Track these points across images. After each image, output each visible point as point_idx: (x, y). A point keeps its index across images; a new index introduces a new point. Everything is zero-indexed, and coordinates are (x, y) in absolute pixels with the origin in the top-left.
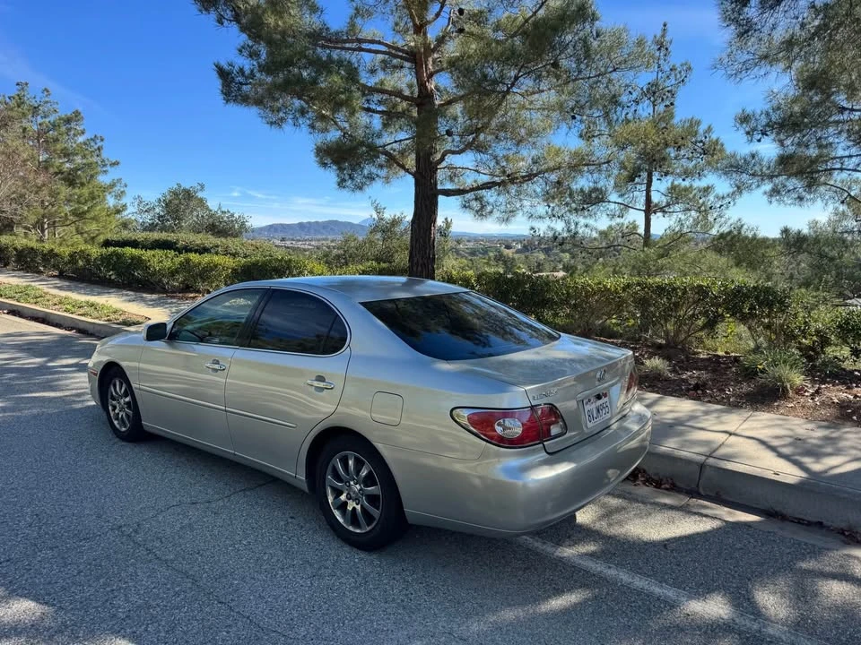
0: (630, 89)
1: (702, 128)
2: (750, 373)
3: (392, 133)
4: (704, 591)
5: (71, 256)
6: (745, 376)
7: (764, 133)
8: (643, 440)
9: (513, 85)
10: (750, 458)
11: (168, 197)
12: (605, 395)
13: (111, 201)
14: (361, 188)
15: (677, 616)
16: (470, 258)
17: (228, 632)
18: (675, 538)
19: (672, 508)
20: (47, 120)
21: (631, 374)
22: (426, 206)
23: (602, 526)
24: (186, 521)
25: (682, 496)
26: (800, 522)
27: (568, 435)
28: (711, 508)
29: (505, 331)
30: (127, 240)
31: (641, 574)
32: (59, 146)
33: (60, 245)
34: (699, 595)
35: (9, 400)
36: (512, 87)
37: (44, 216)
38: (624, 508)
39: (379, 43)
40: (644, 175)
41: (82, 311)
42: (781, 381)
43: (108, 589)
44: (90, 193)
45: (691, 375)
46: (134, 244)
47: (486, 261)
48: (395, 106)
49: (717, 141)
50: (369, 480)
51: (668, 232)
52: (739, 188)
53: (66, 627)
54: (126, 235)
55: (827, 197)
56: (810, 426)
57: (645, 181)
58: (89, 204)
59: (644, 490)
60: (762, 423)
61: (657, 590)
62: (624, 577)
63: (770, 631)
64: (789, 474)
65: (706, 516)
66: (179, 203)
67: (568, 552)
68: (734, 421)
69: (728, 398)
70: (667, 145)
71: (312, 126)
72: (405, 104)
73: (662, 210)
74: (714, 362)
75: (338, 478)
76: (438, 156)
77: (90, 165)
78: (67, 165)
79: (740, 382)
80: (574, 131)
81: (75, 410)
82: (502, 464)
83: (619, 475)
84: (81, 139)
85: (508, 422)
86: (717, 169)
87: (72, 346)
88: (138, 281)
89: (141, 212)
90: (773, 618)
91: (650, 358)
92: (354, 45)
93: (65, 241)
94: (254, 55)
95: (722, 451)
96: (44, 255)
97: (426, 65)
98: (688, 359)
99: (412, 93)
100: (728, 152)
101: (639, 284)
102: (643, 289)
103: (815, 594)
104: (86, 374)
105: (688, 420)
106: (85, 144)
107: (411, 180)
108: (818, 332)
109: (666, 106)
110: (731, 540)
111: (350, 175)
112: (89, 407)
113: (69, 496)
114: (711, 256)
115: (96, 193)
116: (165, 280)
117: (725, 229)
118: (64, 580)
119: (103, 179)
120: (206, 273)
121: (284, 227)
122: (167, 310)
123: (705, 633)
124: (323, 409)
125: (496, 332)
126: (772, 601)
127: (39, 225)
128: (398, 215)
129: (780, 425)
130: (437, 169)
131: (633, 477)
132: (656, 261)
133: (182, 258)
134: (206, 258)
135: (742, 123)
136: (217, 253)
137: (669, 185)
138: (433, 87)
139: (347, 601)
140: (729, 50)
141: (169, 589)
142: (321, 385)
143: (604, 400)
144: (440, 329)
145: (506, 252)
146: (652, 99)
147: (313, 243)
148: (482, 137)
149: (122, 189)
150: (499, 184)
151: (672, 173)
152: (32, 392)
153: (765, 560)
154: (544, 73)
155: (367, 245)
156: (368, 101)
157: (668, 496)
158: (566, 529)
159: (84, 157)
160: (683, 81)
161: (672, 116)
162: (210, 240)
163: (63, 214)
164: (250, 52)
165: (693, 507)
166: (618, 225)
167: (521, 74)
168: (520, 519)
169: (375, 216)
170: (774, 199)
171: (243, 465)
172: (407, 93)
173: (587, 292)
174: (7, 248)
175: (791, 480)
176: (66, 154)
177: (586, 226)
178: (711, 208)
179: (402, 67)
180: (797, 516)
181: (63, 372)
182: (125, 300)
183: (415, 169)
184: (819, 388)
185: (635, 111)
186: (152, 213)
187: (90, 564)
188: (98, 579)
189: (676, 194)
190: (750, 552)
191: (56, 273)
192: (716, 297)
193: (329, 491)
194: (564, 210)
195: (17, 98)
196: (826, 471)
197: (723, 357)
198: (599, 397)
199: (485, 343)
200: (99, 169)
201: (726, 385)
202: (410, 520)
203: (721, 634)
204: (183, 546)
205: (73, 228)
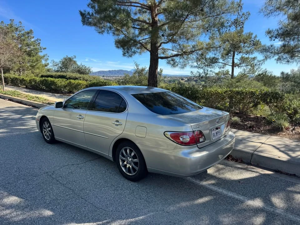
0: (228, 22)
1: (253, 36)
2: (269, 123)
3: (142, 36)
4: (253, 197)
5: (30, 80)
6: (268, 123)
7: (276, 38)
8: (232, 145)
9: (186, 18)
10: (270, 152)
11: (63, 60)
12: (219, 128)
13: (43, 62)
14: (131, 56)
15: (243, 206)
16: (169, 83)
17: (85, 209)
18: (243, 179)
19: (241, 169)
20: (21, 33)
21: (229, 121)
22: (154, 63)
23: (216, 174)
24: (70, 171)
25: (245, 165)
26: (287, 174)
27: (206, 142)
28: (255, 169)
29: (183, 106)
30: (49, 75)
31: (231, 191)
32: (25, 42)
33: (26, 77)
34: (252, 198)
35: (8, 129)
36: (186, 19)
37: (20, 67)
38: (225, 169)
39: (138, 3)
40: (232, 53)
41: (34, 100)
42: (281, 125)
43: (43, 193)
44: (36, 59)
45: (248, 123)
46: (52, 77)
47: (174, 84)
48: (143, 26)
49: (259, 41)
50: (134, 157)
51: (240, 73)
52: (266, 57)
53: (29, 206)
54: (49, 73)
55: (298, 61)
56: (291, 141)
57: (232, 55)
58: (36, 63)
59: (231, 162)
60: (274, 140)
61: (236, 197)
62: (225, 192)
63: (277, 211)
64: (284, 157)
65: (254, 172)
66: (67, 63)
67: (204, 183)
68: (264, 139)
69: (261, 131)
70: (240, 42)
71: (114, 33)
72: (147, 26)
73: (238, 66)
74: (256, 119)
75: (124, 156)
76: (159, 44)
77: (36, 49)
78: (28, 49)
79: (265, 126)
80: (208, 36)
81: (32, 133)
82: (182, 152)
83: (223, 157)
84: (33, 40)
85: (184, 137)
86: (258, 51)
87: (30, 111)
88: (53, 90)
89: (54, 66)
90: (278, 207)
91: (234, 117)
92: (129, 4)
93: (27, 76)
94: (93, 7)
95: (260, 149)
96: (21, 80)
97: (155, 11)
98: (247, 117)
99: (150, 22)
100: (262, 44)
101: (230, 91)
102: (231, 93)
103: (293, 199)
104: (35, 121)
105: (247, 139)
106: (34, 41)
107: (149, 53)
108: (294, 108)
109: (240, 28)
110: (263, 180)
111: (127, 51)
112: (36, 132)
113: (30, 162)
114: (255, 82)
115: (38, 59)
116: (62, 89)
117: (260, 73)
118: (28, 190)
119: (41, 54)
120: (77, 87)
121: (103, 72)
122: (63, 99)
123: (254, 212)
124: (118, 132)
125: (179, 106)
126: (278, 201)
127: (19, 70)
128: (144, 67)
129: (280, 141)
130: (158, 49)
131: (228, 158)
132: (235, 84)
133: (68, 81)
134: (77, 81)
135: (268, 34)
136: (80, 80)
137: (241, 57)
138: (157, 19)
139: (127, 199)
140: (265, 6)
141: (64, 194)
142: (118, 123)
143: (219, 130)
144: (160, 105)
145: (181, 81)
146: (236, 25)
147: (114, 78)
148: (175, 37)
149: (47, 58)
150: (180, 55)
151: (242, 52)
152: (17, 127)
153: (275, 187)
154: (198, 14)
155: (133, 78)
156: (134, 24)
157: (240, 165)
158: (204, 175)
159: (34, 46)
160: (247, 18)
161: (242, 31)
162: (78, 75)
163: (27, 66)
164: (92, 6)
165: (249, 168)
166: (222, 71)
167: (189, 14)
168: (189, 171)
169: (136, 68)
170: (278, 62)
171: (90, 152)
172: (148, 21)
173: (211, 94)
174: (8, 78)
175: (284, 159)
176: (28, 45)
177: (211, 71)
178: (255, 65)
179: (146, 12)
180: (287, 172)
181: (27, 120)
182: (49, 96)
183: (150, 49)
184: (294, 128)
185: (229, 29)
186: (58, 66)
187: (37, 185)
188: (39, 190)
189: (243, 60)
190: (270, 184)
191: (25, 87)
192: (258, 96)
193: (120, 160)
194: (203, 65)
195: (10, 25)
196: (297, 157)
197: (259, 117)
198: (217, 129)
199: (176, 110)
200: (39, 50)
201: (261, 127)
202: (149, 171)
203: (260, 212)
204: (69, 179)
205: (30, 71)
